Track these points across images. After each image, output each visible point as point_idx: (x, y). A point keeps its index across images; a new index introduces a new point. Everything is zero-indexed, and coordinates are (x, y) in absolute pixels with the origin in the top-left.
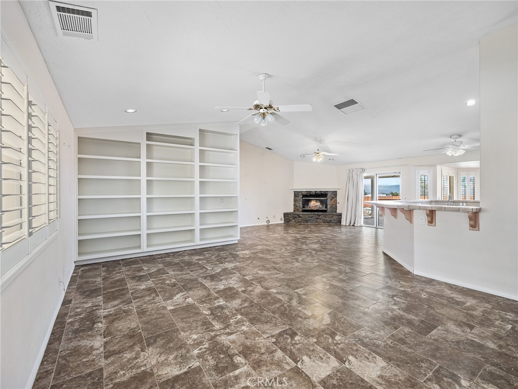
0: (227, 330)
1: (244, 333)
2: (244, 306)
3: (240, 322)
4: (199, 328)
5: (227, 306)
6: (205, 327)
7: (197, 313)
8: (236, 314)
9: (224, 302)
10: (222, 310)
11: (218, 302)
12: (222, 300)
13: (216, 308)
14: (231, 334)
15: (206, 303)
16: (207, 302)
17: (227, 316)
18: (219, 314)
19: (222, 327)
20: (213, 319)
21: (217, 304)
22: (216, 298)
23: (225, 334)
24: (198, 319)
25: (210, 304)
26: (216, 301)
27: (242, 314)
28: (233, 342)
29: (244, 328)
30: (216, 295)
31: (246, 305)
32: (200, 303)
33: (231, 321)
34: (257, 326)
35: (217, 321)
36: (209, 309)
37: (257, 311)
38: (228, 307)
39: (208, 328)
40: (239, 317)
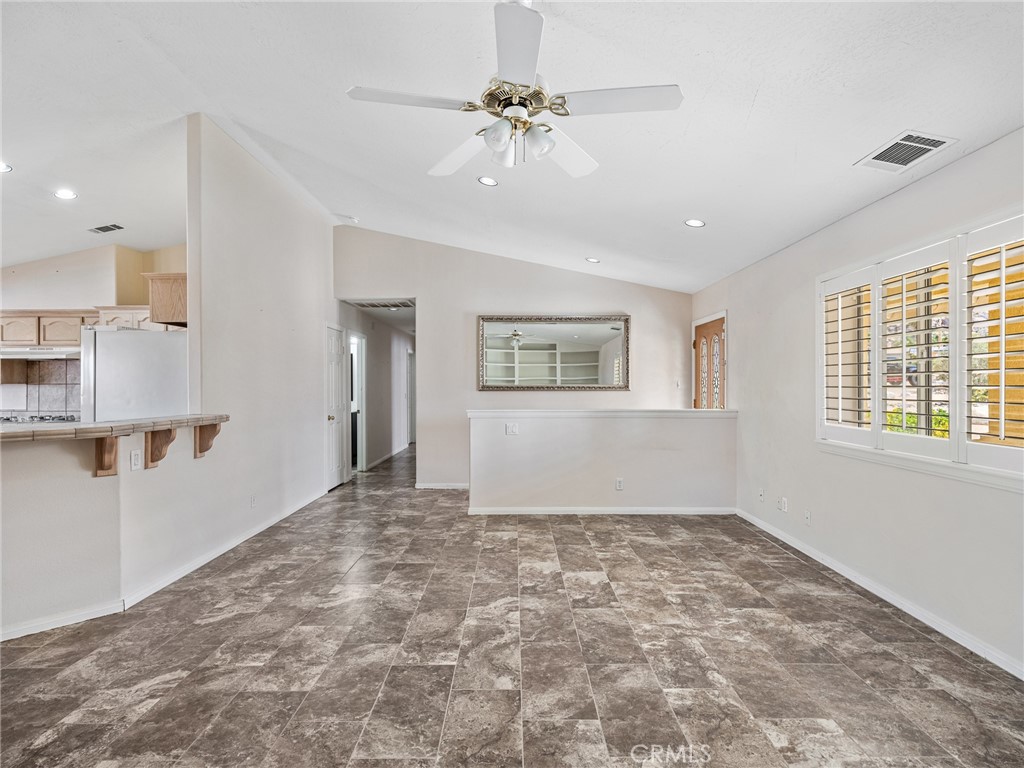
0: (678, 631)
1: (650, 621)
2: (622, 665)
3: (649, 637)
4: (732, 649)
5: (663, 679)
6: (720, 648)
7: (741, 681)
8: (649, 652)
9: (665, 690)
10: (677, 672)
11: (683, 698)
12: (671, 700)
13: (693, 680)
14: (673, 626)
15: (720, 707)
16: (715, 710)
17: (671, 654)
18: (688, 664)
19: (686, 638)
20: (702, 657)
21: (687, 691)
22: (684, 713)
23: (683, 628)
24: (737, 666)
25: (706, 698)
26: (689, 703)
27: (637, 649)
28: (673, 616)
29: (647, 627)
30: (684, 729)
31: (613, 667)
32: (738, 712)
33: (665, 643)
34: (623, 624)
35: (694, 651)
36: (710, 685)
37: (602, 646)
38: (662, 675)
39: (715, 644)
40: (645, 646)
